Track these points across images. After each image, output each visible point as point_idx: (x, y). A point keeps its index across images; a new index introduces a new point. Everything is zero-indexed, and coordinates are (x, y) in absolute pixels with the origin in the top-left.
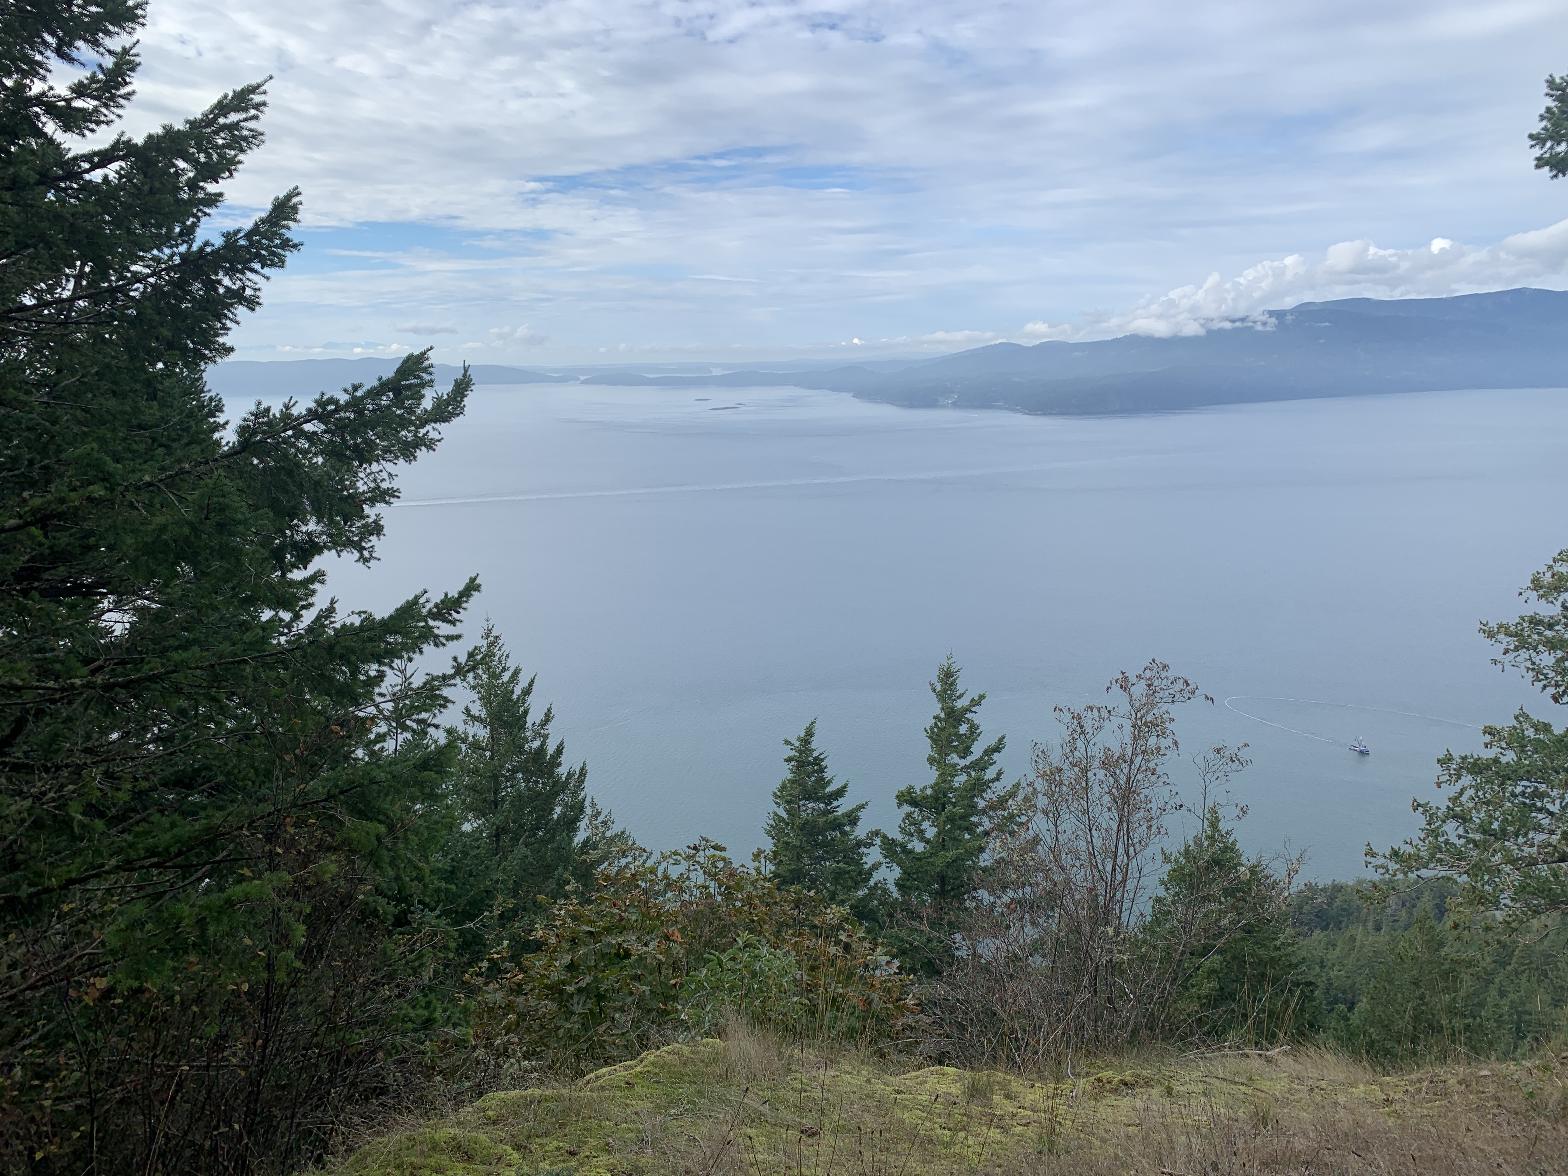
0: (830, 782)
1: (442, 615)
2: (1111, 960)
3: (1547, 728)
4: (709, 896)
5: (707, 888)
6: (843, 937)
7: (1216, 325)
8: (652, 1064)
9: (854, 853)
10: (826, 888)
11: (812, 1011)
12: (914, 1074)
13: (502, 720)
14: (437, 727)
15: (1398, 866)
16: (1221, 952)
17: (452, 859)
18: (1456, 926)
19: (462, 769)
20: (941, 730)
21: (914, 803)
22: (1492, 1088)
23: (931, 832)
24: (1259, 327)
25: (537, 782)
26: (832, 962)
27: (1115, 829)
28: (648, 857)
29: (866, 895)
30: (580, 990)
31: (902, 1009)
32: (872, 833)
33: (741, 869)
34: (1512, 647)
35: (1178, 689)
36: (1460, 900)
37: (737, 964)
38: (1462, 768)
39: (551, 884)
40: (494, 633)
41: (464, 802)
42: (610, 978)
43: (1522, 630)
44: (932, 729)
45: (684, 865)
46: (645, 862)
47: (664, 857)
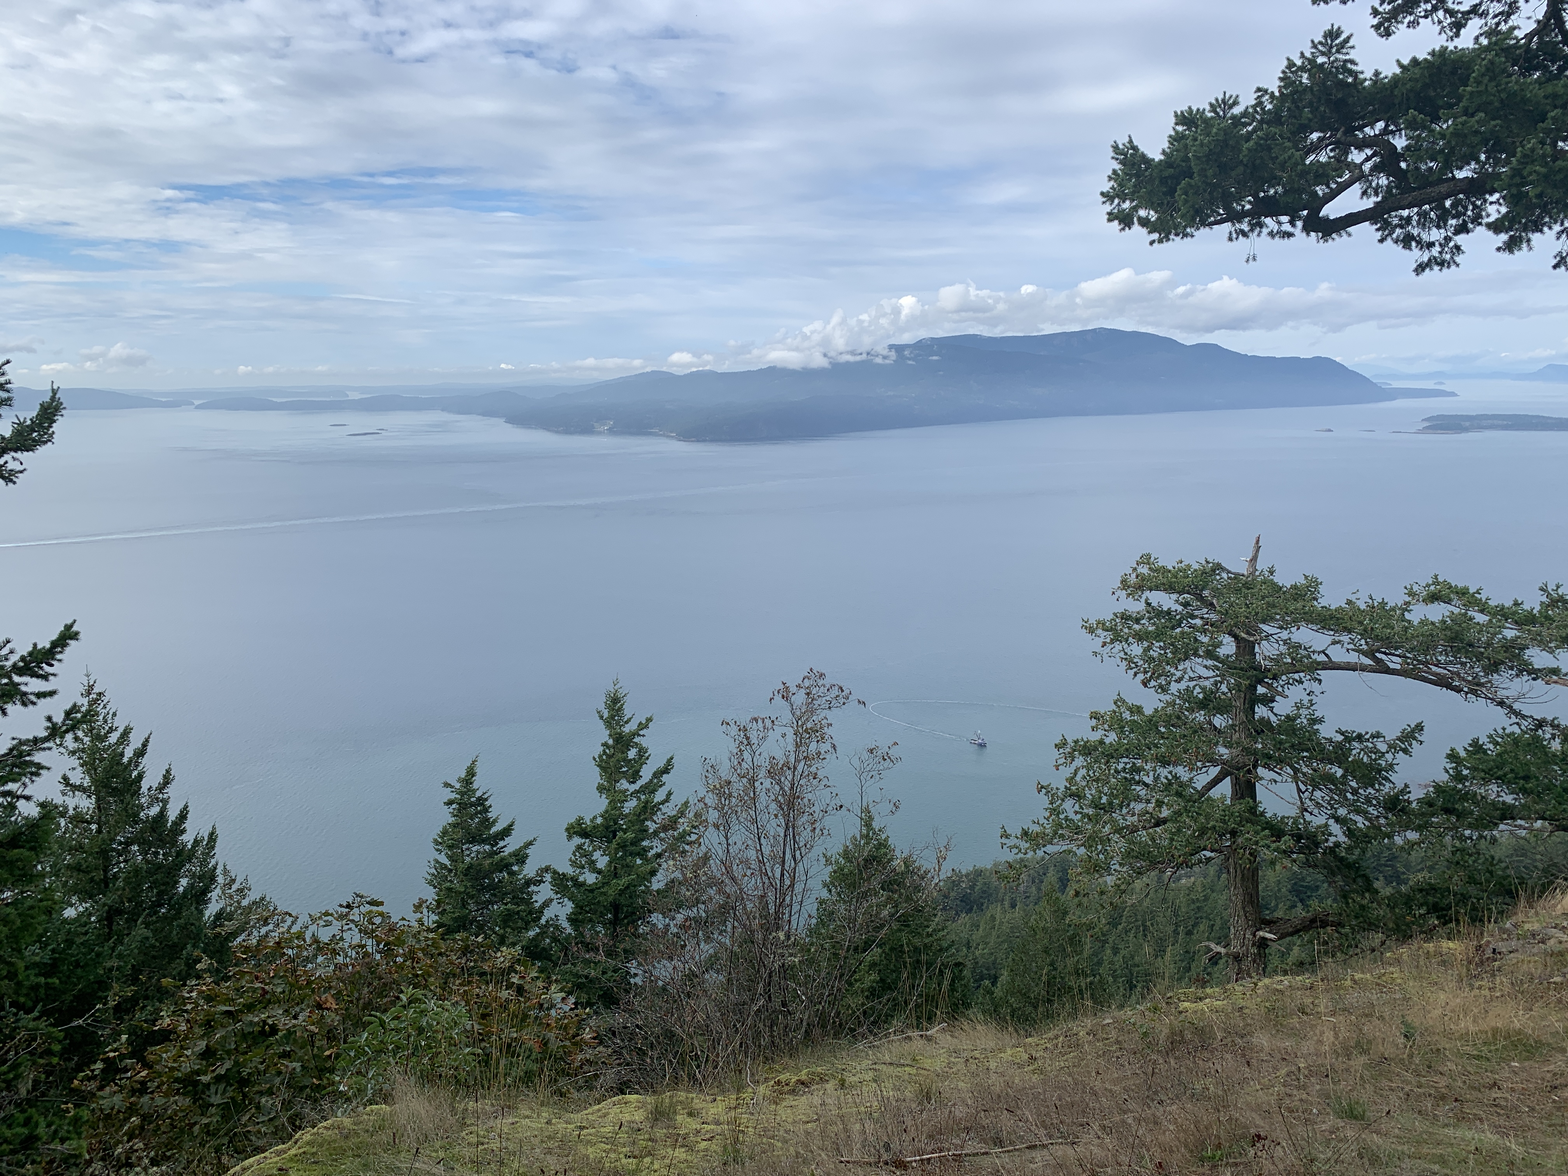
0: (495, 821)
1: (30, 669)
2: (783, 965)
3: (1139, 710)
4: (366, 954)
5: (364, 946)
6: (515, 979)
7: (843, 358)
8: (308, 1143)
9: (522, 893)
10: (495, 933)
11: (486, 1060)
12: (597, 1107)
13: (111, 787)
14: (28, 798)
15: (1028, 845)
16: (879, 946)
17: (53, 951)
18: (1077, 894)
19: (61, 847)
20: (610, 757)
21: (584, 834)
22: (1113, 1034)
23: (602, 862)
25: (156, 854)
26: (504, 1007)
27: (782, 835)
28: (293, 923)
29: (538, 934)
30: (218, 1079)
31: (579, 1045)
32: (542, 870)
33: (401, 923)
34: (1108, 640)
35: (833, 696)
36: (1079, 870)
37: (402, 1022)
38: (1075, 750)
39: (179, 966)
40: (96, 690)
41: (65, 884)
42: (254, 1061)
43: (1116, 625)
44: (600, 756)
45: (336, 926)
46: (290, 927)
47: (313, 920)
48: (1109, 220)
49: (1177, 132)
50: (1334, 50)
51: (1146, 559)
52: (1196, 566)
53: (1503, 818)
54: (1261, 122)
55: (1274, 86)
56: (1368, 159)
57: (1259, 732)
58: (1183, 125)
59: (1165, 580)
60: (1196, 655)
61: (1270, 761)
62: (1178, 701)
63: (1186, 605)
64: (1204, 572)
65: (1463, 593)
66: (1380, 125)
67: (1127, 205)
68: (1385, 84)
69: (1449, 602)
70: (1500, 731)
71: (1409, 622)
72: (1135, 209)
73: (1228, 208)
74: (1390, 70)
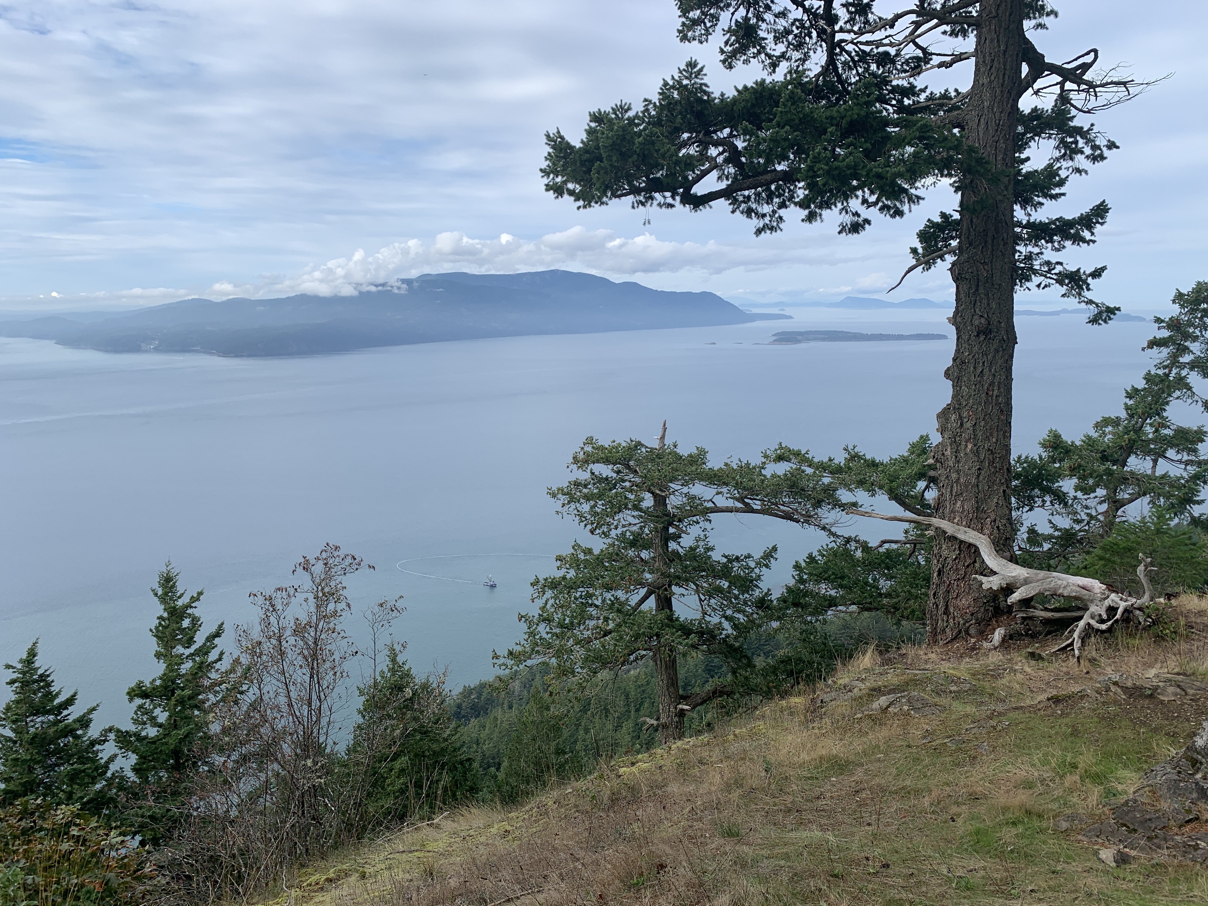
0: (57, 694)
2: (312, 786)
3: (589, 551)
6: (75, 832)
7: (365, 289)
15: (513, 662)
18: (551, 694)
20: (165, 627)
21: (145, 695)
24: (396, 291)
26: (66, 857)
27: (308, 681)
29: (104, 786)
31: (140, 879)
32: (105, 730)
34: (566, 502)
35: (348, 564)
36: (553, 675)
38: (545, 586)
43: (571, 490)
44: (156, 628)
48: (547, 190)
49: (590, 127)
50: (693, 76)
51: (590, 441)
52: (624, 444)
53: (830, 606)
54: (649, 123)
55: (655, 98)
56: (720, 154)
57: (672, 561)
58: (595, 122)
59: (603, 456)
60: (626, 508)
61: (679, 580)
62: (616, 543)
63: (618, 472)
64: (630, 448)
65: (797, 454)
66: (727, 131)
67: (559, 179)
68: (727, 102)
69: (789, 461)
70: (825, 547)
71: (765, 476)
72: (565, 182)
73: (630, 184)
74: (731, 93)
